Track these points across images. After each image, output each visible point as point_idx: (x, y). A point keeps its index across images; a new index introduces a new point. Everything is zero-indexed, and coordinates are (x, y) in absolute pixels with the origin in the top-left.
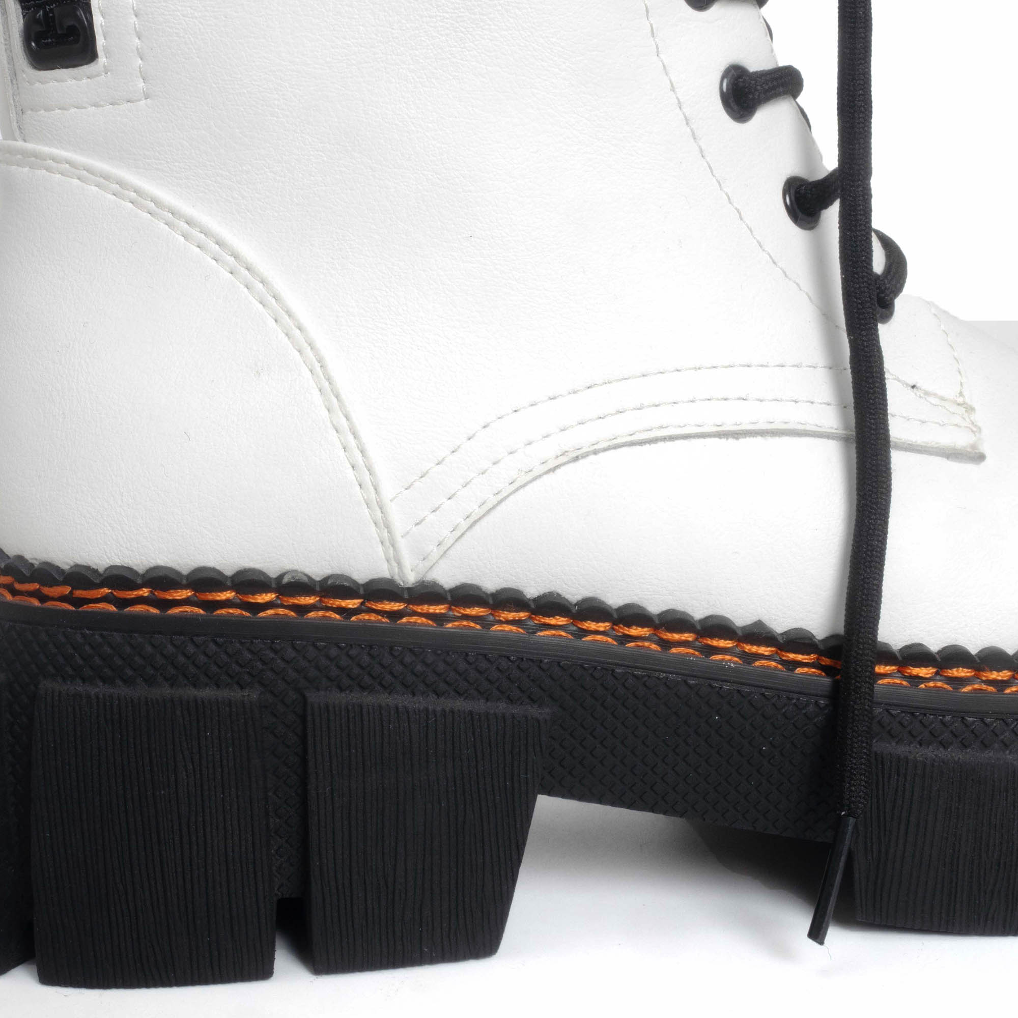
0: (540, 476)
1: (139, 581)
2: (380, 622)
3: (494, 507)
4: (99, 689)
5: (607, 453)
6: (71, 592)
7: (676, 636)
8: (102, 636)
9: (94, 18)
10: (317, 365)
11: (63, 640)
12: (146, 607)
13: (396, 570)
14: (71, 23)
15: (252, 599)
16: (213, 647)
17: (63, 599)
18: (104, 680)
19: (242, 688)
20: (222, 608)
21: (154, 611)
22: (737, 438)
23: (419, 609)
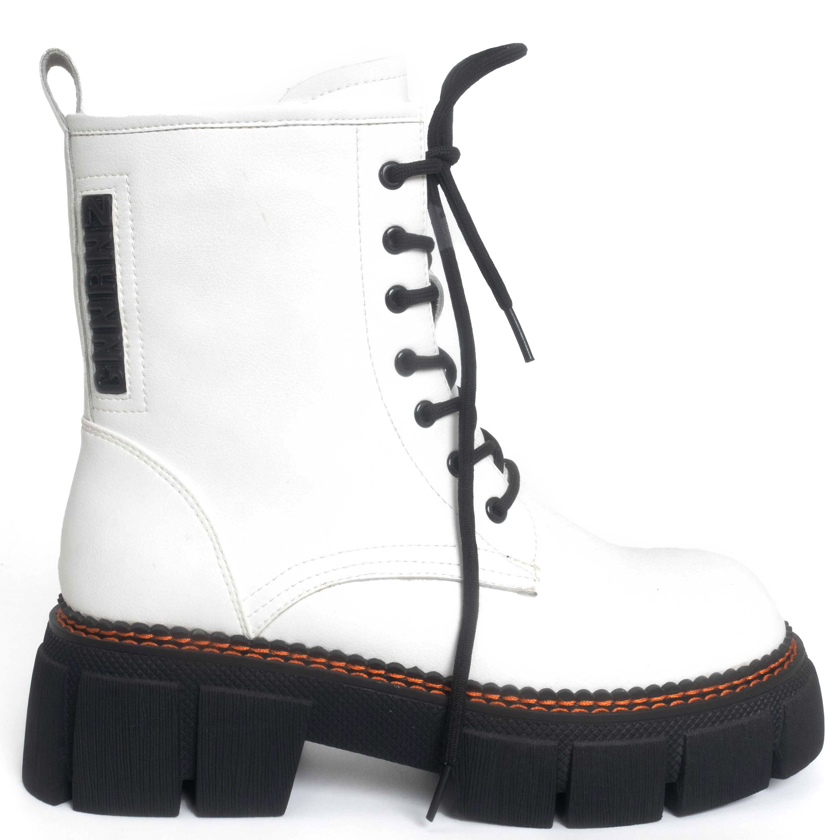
0: (313, 593)
1: (129, 629)
2: (236, 655)
3: (290, 607)
4: (108, 677)
5: (345, 584)
6: (99, 631)
7: (376, 672)
8: (110, 653)
9: (126, 375)
10: (214, 537)
11: (94, 654)
12: (132, 641)
13: (245, 632)
14: (116, 375)
15: (179, 641)
16: (159, 662)
17: (95, 634)
18: (111, 673)
19: (171, 681)
20: (166, 644)
21: (135, 643)
22: (409, 580)
23: (256, 651)
